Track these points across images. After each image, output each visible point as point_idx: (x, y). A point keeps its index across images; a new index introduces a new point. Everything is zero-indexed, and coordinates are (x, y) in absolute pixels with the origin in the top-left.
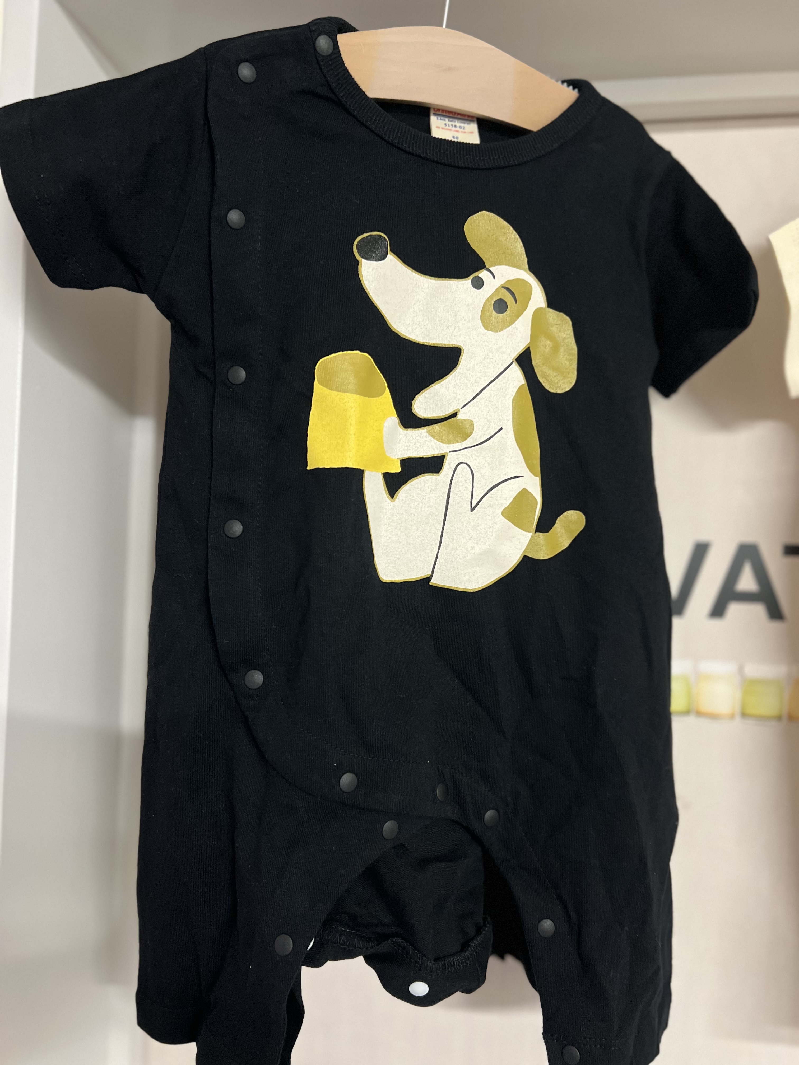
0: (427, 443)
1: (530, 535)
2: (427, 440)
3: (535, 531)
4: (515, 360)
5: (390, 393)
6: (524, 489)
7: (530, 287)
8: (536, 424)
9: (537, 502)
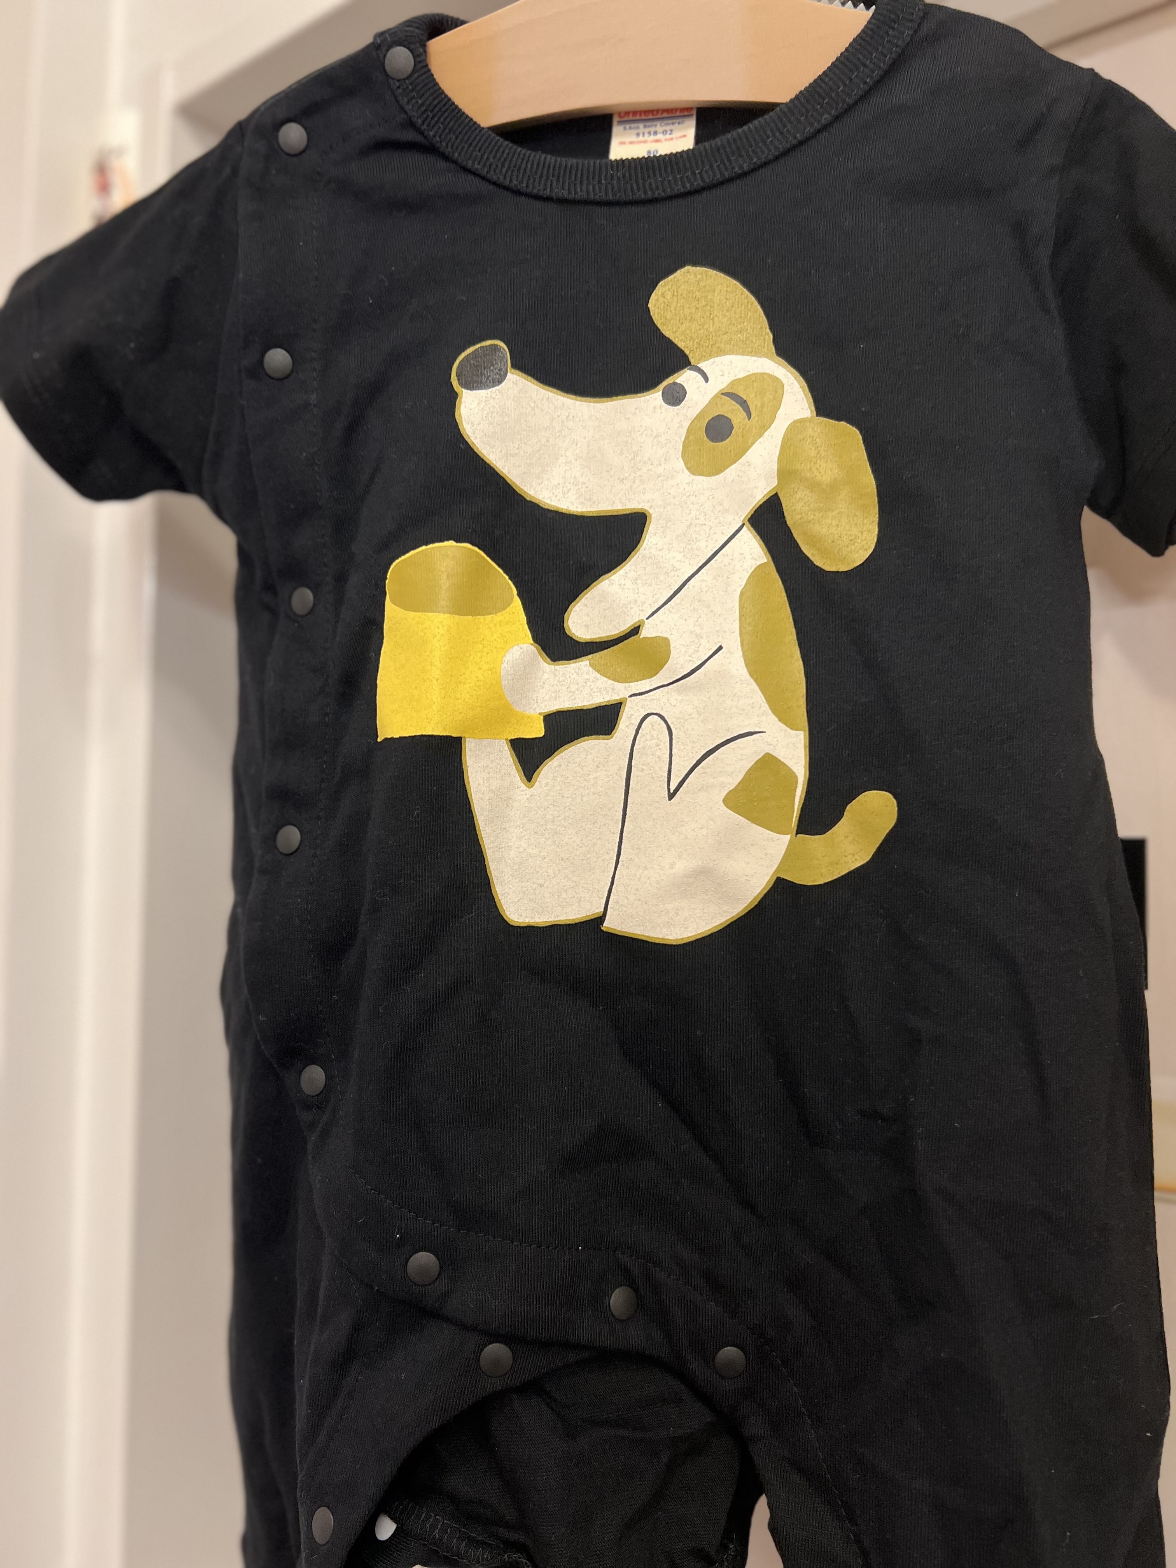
0: (589, 684)
1: (786, 840)
2: (588, 679)
3: (795, 832)
4: (747, 523)
5: (523, 604)
6: (768, 755)
7: (777, 385)
8: (797, 634)
9: (796, 777)
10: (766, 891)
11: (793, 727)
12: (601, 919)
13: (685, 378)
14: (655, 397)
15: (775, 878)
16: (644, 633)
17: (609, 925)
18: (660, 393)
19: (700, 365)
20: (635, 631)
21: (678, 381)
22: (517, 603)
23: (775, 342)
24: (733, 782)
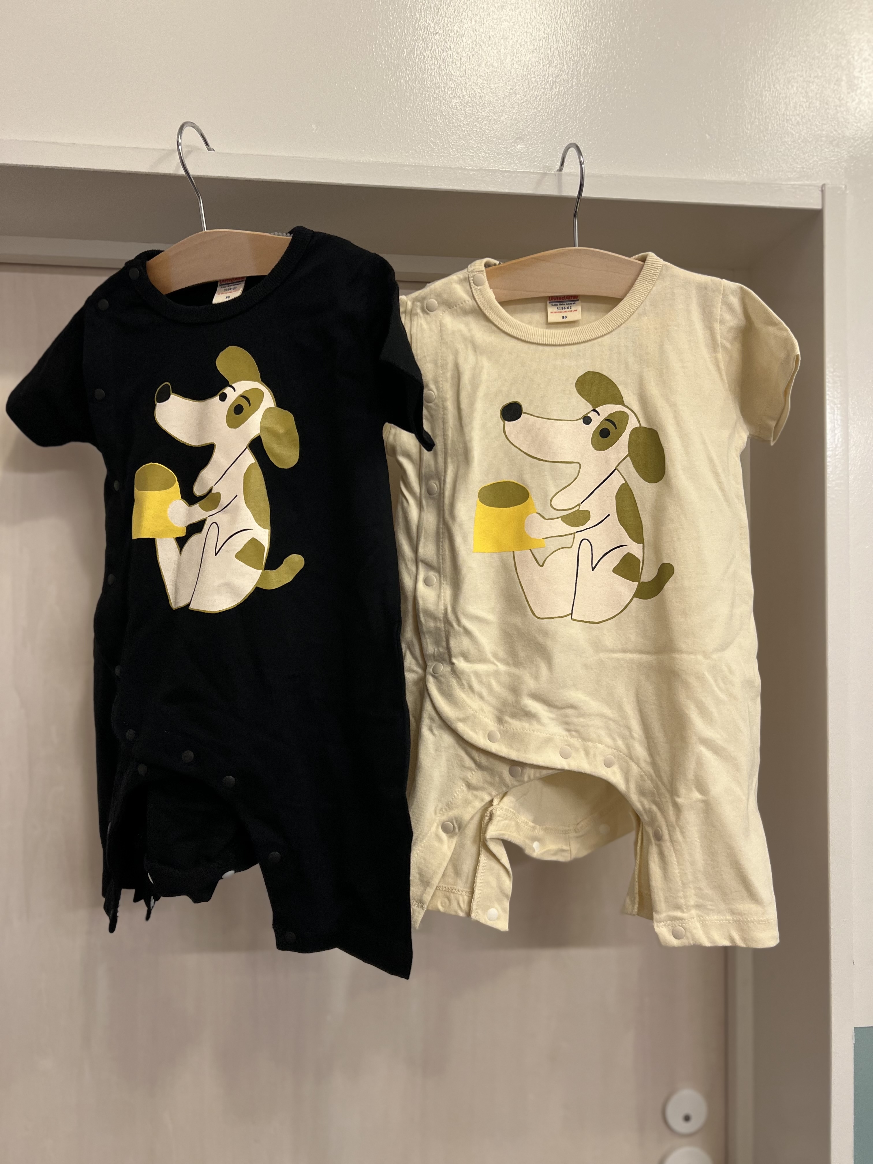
0: (197, 513)
1: (260, 572)
2: (197, 511)
3: (264, 569)
4: (248, 447)
5: (179, 484)
6: (253, 538)
7: (262, 393)
8: (267, 491)
9: (264, 547)
10: (251, 592)
11: (264, 528)
12: (189, 605)
13: (228, 390)
14: (217, 398)
15: (255, 587)
16: (213, 491)
17: (191, 607)
18: (218, 397)
19: (233, 385)
20: (210, 491)
21: (224, 391)
22: (177, 483)
23: (261, 376)
24: (239, 549)
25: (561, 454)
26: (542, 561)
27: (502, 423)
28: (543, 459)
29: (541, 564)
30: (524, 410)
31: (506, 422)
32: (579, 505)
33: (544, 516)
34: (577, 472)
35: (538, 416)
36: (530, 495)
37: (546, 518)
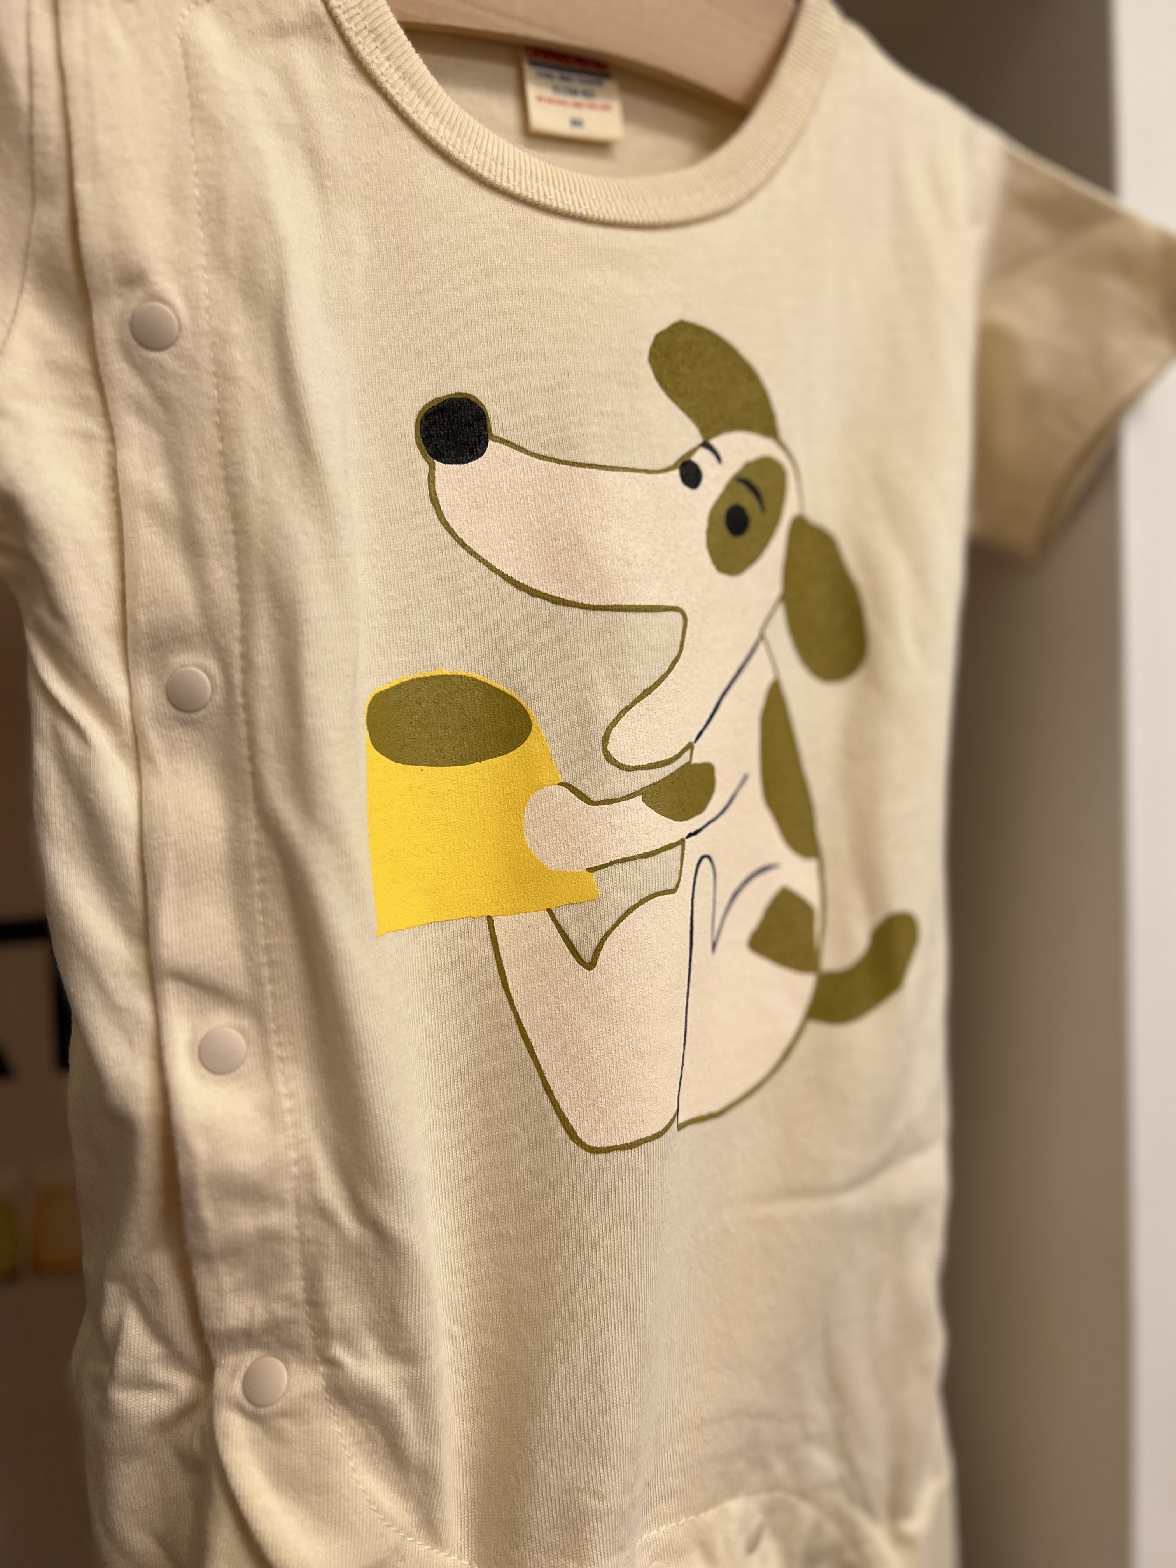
25: (625, 580)
26: (592, 950)
27: (427, 468)
28: (570, 598)
29: (588, 957)
30: (496, 428)
31: (439, 465)
32: (690, 747)
33: (586, 791)
34: (678, 638)
35: (543, 453)
36: (534, 722)
37: (596, 798)
